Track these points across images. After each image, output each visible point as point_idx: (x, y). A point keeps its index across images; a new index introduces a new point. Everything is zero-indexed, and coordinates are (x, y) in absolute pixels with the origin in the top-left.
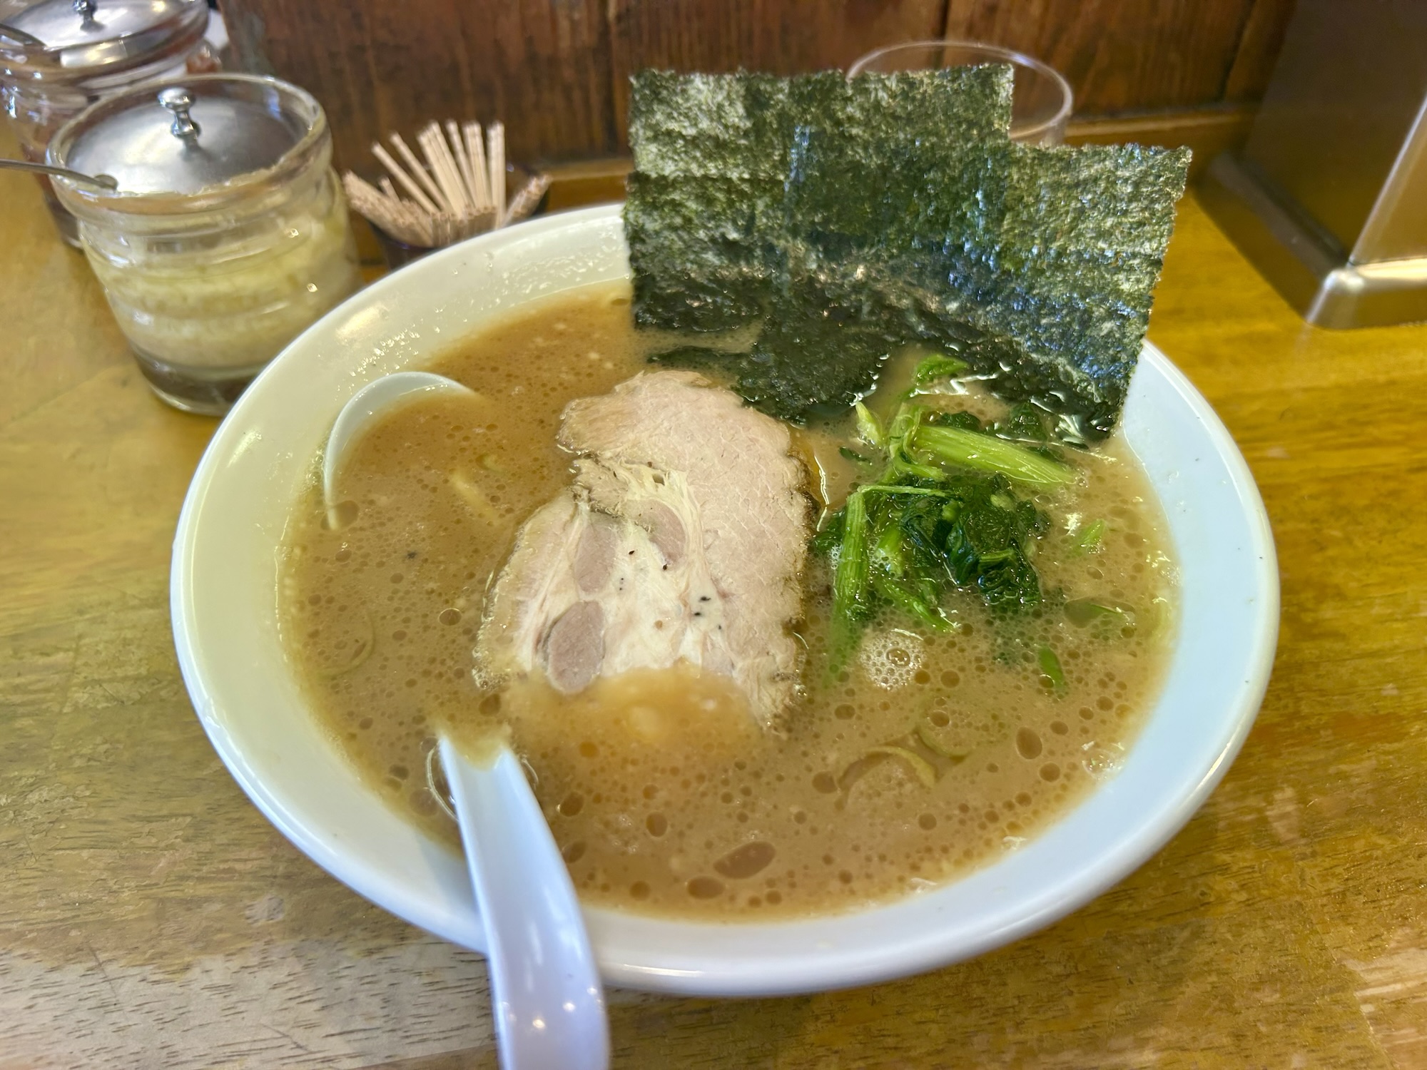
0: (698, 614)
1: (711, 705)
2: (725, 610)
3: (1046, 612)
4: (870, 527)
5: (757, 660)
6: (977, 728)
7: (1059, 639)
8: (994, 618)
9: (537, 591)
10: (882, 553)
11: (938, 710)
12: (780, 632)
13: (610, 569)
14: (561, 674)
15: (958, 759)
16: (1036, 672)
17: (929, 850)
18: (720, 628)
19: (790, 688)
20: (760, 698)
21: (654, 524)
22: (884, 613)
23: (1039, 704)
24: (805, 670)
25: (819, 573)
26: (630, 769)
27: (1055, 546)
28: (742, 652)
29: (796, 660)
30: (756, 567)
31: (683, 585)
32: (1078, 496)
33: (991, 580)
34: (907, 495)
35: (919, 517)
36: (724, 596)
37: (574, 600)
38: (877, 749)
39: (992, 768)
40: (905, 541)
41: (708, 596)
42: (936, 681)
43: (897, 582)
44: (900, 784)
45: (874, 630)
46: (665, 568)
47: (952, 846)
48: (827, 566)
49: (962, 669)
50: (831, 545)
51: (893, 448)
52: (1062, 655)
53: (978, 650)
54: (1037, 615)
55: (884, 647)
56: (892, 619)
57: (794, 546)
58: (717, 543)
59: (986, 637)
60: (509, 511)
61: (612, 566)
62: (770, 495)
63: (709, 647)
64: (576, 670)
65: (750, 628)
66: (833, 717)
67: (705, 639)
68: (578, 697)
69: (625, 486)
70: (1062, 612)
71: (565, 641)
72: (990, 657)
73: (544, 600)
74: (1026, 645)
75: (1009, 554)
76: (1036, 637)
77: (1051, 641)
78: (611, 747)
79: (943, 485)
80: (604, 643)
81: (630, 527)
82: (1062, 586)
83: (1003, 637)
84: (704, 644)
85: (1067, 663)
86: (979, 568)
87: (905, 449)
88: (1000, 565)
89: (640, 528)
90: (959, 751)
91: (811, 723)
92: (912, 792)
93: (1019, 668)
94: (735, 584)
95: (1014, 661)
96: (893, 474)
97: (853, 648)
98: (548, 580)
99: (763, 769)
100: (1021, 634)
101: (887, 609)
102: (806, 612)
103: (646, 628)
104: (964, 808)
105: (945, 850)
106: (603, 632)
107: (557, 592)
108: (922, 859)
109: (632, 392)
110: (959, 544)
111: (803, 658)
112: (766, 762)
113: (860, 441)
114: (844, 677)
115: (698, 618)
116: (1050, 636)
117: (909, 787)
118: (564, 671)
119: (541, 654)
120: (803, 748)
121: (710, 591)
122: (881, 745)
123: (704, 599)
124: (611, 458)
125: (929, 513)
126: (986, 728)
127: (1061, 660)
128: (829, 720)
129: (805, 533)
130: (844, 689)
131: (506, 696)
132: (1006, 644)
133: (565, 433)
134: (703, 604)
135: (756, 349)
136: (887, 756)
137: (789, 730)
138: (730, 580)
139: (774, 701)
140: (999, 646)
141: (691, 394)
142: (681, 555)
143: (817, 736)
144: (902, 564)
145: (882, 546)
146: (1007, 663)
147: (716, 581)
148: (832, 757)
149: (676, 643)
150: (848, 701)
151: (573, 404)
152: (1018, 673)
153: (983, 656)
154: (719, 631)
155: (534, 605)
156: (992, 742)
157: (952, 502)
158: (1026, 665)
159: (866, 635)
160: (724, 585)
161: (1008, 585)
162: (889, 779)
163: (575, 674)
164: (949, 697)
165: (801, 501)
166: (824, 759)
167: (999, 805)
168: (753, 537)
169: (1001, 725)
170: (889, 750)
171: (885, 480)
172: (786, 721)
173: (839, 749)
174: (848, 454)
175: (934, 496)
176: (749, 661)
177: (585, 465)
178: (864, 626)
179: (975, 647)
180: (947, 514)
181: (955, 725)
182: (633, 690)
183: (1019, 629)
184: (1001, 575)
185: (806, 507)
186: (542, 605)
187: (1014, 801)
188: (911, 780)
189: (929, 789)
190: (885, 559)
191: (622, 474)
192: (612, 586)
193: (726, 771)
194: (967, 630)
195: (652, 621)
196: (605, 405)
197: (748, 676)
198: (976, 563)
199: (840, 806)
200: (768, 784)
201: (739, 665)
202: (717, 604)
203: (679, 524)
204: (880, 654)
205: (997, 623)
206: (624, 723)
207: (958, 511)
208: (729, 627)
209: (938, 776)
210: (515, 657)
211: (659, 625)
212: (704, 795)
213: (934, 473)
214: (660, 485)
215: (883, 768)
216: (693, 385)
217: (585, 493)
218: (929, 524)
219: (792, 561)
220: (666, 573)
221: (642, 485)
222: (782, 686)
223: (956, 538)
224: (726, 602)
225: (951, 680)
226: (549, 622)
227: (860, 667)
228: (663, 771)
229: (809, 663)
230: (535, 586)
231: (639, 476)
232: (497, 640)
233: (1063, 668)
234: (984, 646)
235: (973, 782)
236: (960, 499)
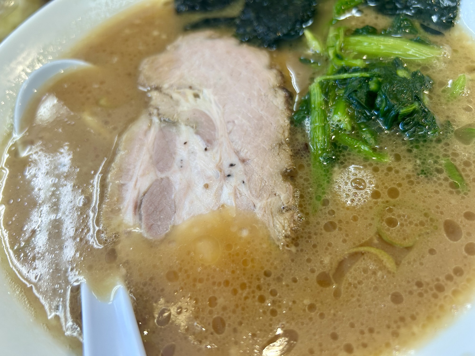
0: (229, 176)
1: (245, 233)
2: (245, 170)
3: (444, 139)
4: (326, 103)
5: (269, 200)
6: (416, 225)
7: (455, 154)
8: (412, 147)
9: (132, 176)
10: (337, 117)
11: (389, 216)
12: (281, 179)
13: (174, 156)
14: (150, 228)
15: (408, 249)
16: (446, 179)
17: (402, 319)
18: (243, 182)
19: (292, 216)
20: (274, 225)
21: (197, 123)
22: (344, 156)
23: (453, 201)
24: (300, 202)
25: (299, 136)
26: (199, 286)
27: (439, 96)
28: (259, 196)
29: (294, 197)
30: (260, 139)
31: (218, 159)
32: (445, 63)
33: (407, 124)
34: (345, 79)
35: (355, 91)
36: (243, 161)
37: (154, 178)
38: (355, 250)
39: (432, 252)
40: (349, 107)
41: (234, 163)
42: (385, 196)
43: (348, 135)
44: (374, 273)
45: (340, 168)
46: (206, 149)
47: (417, 314)
48: (303, 131)
49: (400, 185)
50: (304, 118)
51: (331, 53)
52: (460, 165)
53: (407, 170)
54: (439, 141)
55: (348, 178)
56: (349, 159)
57: (282, 122)
58: (235, 128)
59: (409, 161)
60: (115, 128)
61: (175, 153)
62: (263, 94)
63: (239, 195)
64: (159, 223)
65: (262, 180)
66: (323, 231)
67: (235, 191)
68: (162, 241)
69: (177, 103)
70: (453, 137)
71: (151, 205)
72: (415, 174)
73: (136, 182)
74: (436, 162)
75: (416, 105)
76: (441, 156)
77: (451, 157)
78: (186, 271)
79: (366, 69)
80: (175, 202)
81: (183, 128)
82: (449, 119)
83: (420, 159)
84: (236, 194)
85: (464, 170)
86: (399, 118)
87: (338, 52)
88: (411, 114)
89: (188, 127)
90: (407, 243)
91: (310, 237)
92: (383, 277)
93: (435, 179)
94: (249, 153)
95: (431, 174)
96: (333, 68)
97: (328, 182)
98: (137, 168)
99: (282, 275)
100: (431, 155)
101: (346, 153)
102: (295, 164)
103: (199, 189)
104: (419, 284)
105: (413, 318)
106: (173, 196)
107: (143, 175)
108: (399, 327)
109: (177, 48)
110: (384, 105)
111: (298, 193)
112: (284, 270)
113: (310, 52)
114: (326, 203)
115: (230, 178)
116: (450, 153)
117: (379, 274)
118: (152, 225)
119: (138, 217)
120: (307, 257)
121: (235, 160)
122: (357, 247)
123: (232, 165)
124: (168, 88)
125: (361, 87)
126: (422, 224)
127: (460, 168)
128: (321, 234)
129: (287, 113)
130: (327, 211)
131: (119, 247)
132: (423, 163)
133: (142, 78)
134: (231, 169)
135: (243, 12)
136: (363, 254)
137: (297, 245)
138: (246, 150)
139: (284, 227)
140: (419, 166)
141: (209, 43)
142: (214, 140)
143: (315, 246)
144: (350, 122)
145: (336, 113)
146: (427, 176)
147: (237, 153)
148: (327, 260)
149: (218, 195)
150: (331, 218)
151: (145, 61)
152: (435, 182)
153: (411, 173)
154: (243, 184)
155: (131, 185)
156: (428, 233)
157: (375, 79)
158: (439, 176)
159: (335, 172)
160: (242, 155)
161: (418, 124)
162: (365, 271)
163: (159, 226)
164: (394, 206)
165: (282, 94)
166: (321, 262)
167: (442, 278)
168: (256, 121)
169: (432, 220)
170: (362, 249)
171: (330, 72)
172: (293, 239)
173: (330, 254)
174: (306, 61)
175: (362, 77)
176: (264, 202)
177: (154, 94)
178: (333, 166)
179: (404, 168)
180: (373, 86)
181: (402, 225)
182: (196, 230)
183: (429, 152)
184: (413, 120)
185: (286, 97)
186: (135, 185)
187: (452, 274)
188: (380, 269)
189: (394, 273)
190: (340, 121)
191: (175, 96)
192: (176, 166)
193: (259, 279)
194: (398, 158)
195: (201, 185)
196: (162, 58)
197: (265, 211)
198: (397, 115)
199: (337, 294)
200: (287, 286)
201: (258, 205)
202: (240, 167)
203: (211, 121)
204: (346, 184)
205: (415, 150)
206: (192, 254)
207: (379, 84)
208: (249, 181)
209: (398, 264)
210: (123, 220)
211: (206, 186)
212: (246, 298)
213: (358, 63)
214: (198, 99)
215: (361, 264)
216: (210, 38)
217: (155, 111)
218: (362, 95)
219: (281, 131)
220: (208, 153)
221: (187, 101)
222: (287, 215)
223: (382, 101)
224: (245, 165)
225: (393, 193)
226: (141, 194)
227: (335, 194)
228: (220, 284)
229: (302, 196)
230: (131, 173)
231: (184, 95)
232: (112, 211)
233: (463, 174)
234: (410, 166)
235: (421, 264)
236: (379, 76)
